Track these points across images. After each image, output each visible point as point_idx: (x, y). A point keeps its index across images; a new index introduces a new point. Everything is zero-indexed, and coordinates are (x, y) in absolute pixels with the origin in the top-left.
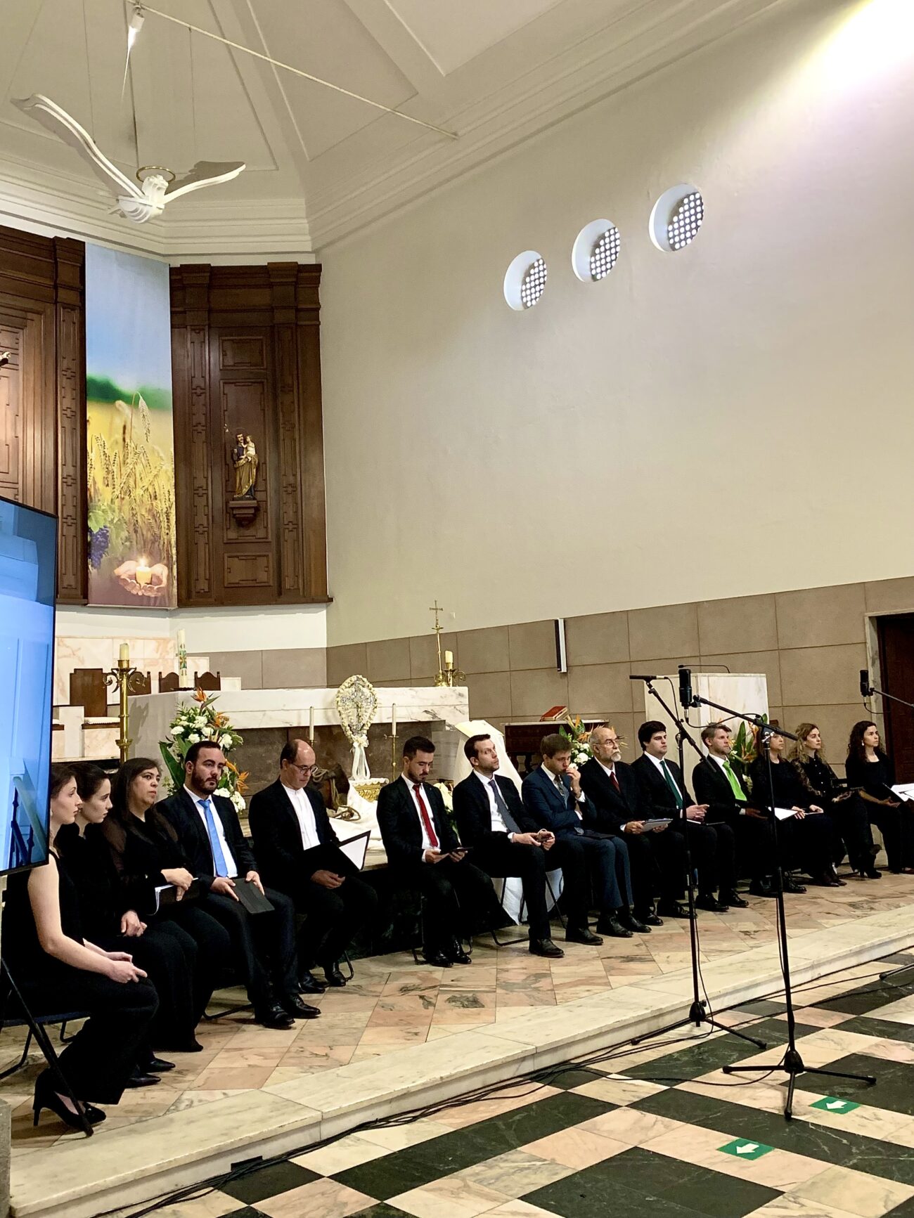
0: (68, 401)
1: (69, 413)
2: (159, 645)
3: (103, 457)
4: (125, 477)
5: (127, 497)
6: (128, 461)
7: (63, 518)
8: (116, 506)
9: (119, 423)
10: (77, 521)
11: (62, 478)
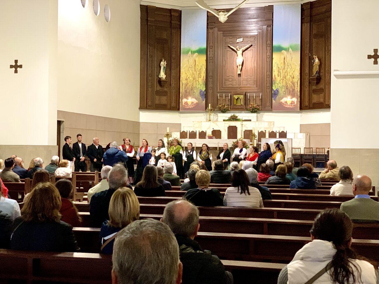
0: (269, 54)
1: (269, 57)
2: (269, 124)
3: (277, 68)
4: (284, 73)
5: (285, 79)
6: (285, 68)
7: (266, 87)
8: (281, 82)
9: (283, 57)
10: (270, 88)
11: (266, 76)
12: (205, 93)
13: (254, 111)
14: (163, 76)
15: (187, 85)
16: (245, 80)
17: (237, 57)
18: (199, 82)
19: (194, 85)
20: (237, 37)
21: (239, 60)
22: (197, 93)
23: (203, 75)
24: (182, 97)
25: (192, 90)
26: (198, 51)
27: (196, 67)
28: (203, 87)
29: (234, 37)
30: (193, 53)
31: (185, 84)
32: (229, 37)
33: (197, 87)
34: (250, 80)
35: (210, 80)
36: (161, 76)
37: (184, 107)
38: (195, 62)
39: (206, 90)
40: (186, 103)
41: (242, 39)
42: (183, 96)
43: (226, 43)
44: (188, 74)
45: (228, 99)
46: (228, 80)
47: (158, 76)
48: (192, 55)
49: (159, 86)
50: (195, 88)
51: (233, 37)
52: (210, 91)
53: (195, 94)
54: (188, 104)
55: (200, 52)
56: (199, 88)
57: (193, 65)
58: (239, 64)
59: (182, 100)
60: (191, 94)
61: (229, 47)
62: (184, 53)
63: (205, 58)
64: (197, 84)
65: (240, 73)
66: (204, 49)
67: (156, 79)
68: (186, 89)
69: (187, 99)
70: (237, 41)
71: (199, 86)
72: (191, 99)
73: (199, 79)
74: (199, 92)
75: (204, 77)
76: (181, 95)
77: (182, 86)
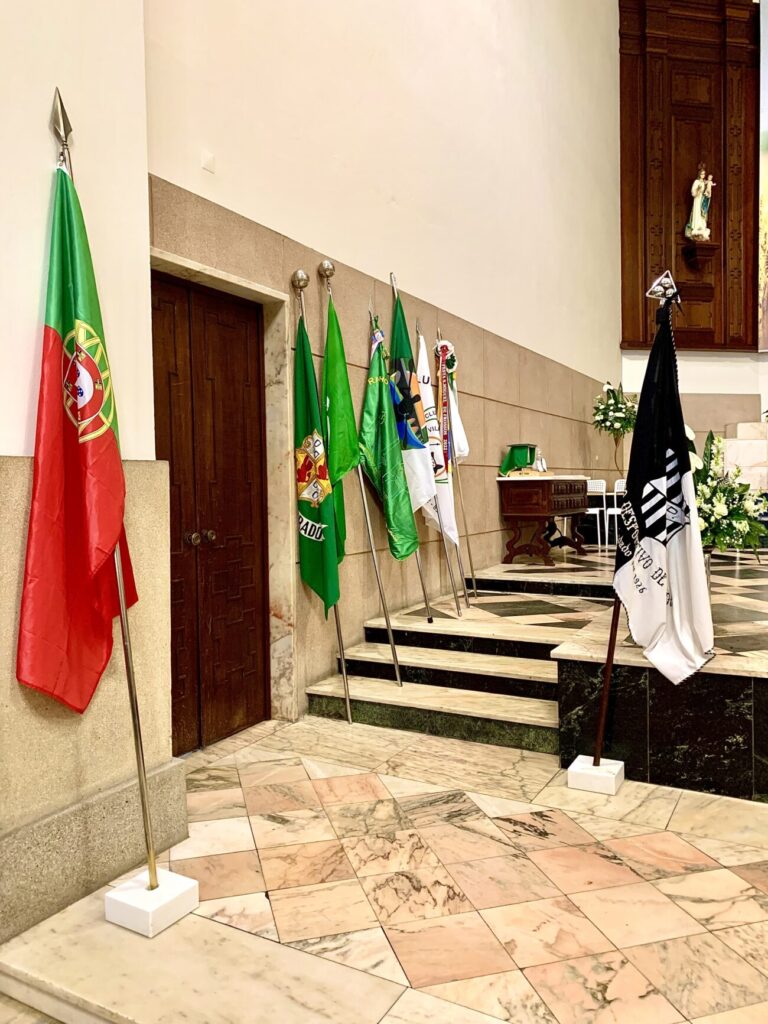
14: (700, 229)
47: (684, 233)
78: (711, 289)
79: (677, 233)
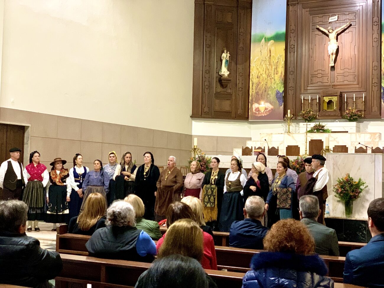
0: (376, 35)
1: (376, 40)
2: (371, 136)
7: (372, 84)
10: (378, 84)
11: (372, 67)
12: (283, 95)
13: (353, 119)
14: (224, 72)
15: (258, 85)
16: (341, 74)
17: (329, 43)
18: (275, 80)
19: (269, 85)
20: (330, 14)
21: (332, 46)
22: (272, 95)
23: (281, 69)
24: (252, 102)
25: (265, 91)
26: (274, 38)
27: (271, 59)
28: (281, 87)
29: (326, 14)
30: (268, 40)
31: (257, 83)
32: (318, 15)
33: (272, 87)
34: (348, 74)
35: (290, 77)
36: (222, 73)
37: (254, 115)
38: (270, 53)
39: (285, 91)
40: (258, 110)
41: (336, 17)
42: (254, 100)
43: (314, 24)
44: (260, 69)
45: (316, 103)
46: (316, 76)
47: (219, 73)
48: (266, 44)
49: (219, 86)
50: (270, 89)
51: (323, 15)
52: (290, 93)
53: (269, 97)
54: (260, 110)
55: (277, 38)
56: (275, 88)
57: (267, 57)
58: (332, 52)
59: (252, 105)
60: (264, 97)
61: (318, 29)
62: (255, 41)
63: (284, 47)
64: (273, 83)
65: (333, 65)
66: (283, 33)
67: (216, 77)
68: (257, 91)
69: (259, 104)
70: (330, 21)
71: (275, 86)
72: (264, 104)
73: (276, 75)
74: (274, 93)
75: (281, 73)
76: (250, 98)
77: (253, 86)
78: (230, 94)
79: (216, 73)
